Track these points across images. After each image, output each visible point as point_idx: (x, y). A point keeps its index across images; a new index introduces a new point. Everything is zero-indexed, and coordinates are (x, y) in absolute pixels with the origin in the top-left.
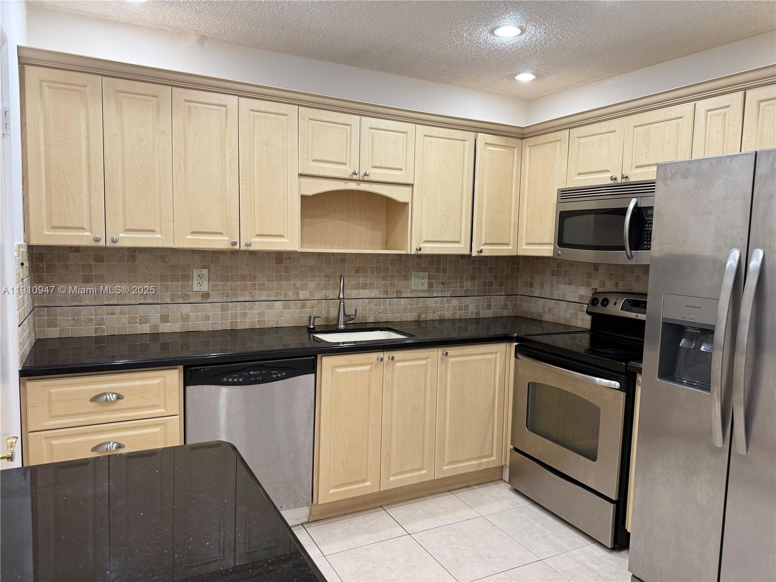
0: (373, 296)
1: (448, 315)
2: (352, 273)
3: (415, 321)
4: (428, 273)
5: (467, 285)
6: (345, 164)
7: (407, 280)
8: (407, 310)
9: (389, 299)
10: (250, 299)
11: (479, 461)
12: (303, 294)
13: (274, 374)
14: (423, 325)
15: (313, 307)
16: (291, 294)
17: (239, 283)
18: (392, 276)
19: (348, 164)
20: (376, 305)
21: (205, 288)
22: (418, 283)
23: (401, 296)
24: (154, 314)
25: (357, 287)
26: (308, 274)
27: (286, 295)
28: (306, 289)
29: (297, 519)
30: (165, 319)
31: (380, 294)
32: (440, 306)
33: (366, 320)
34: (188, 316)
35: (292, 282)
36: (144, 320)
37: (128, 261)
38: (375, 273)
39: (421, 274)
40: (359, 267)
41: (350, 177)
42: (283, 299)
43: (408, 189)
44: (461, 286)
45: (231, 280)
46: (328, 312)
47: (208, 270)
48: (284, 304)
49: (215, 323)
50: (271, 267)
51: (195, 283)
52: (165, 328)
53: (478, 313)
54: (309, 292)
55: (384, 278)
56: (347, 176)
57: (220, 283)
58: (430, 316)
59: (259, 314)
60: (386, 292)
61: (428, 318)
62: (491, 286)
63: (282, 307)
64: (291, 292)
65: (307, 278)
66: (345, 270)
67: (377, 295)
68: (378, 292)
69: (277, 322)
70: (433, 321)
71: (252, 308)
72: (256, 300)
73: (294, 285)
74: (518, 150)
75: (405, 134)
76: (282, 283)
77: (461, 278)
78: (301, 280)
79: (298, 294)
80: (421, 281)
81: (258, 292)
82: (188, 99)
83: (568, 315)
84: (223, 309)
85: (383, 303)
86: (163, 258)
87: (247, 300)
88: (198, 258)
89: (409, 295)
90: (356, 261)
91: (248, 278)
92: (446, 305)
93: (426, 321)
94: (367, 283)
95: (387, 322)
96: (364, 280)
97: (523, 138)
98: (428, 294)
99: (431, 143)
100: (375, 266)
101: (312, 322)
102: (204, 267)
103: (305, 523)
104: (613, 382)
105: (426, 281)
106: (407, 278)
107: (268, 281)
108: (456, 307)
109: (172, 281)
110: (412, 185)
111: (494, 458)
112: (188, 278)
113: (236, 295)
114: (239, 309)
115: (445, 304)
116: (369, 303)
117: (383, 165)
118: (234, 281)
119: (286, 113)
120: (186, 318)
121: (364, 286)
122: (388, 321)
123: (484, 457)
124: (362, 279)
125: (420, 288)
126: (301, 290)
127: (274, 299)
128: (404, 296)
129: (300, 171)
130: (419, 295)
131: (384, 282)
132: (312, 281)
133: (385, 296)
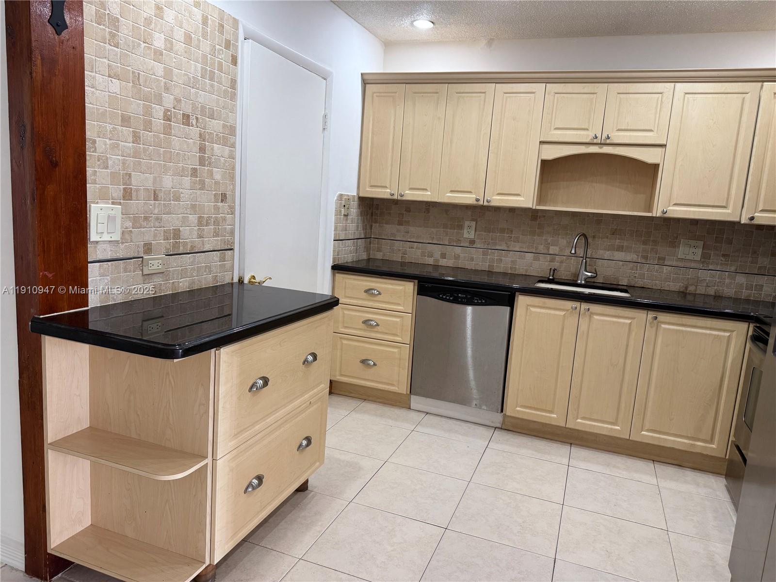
0: (628, 259)
1: (729, 292)
2: (607, 235)
3: (679, 292)
4: (703, 242)
5: (764, 261)
7: (674, 247)
8: (670, 279)
9: (648, 265)
10: (506, 249)
11: (692, 442)
12: (553, 250)
13: (476, 300)
14: (690, 297)
15: (561, 262)
16: (541, 248)
17: (498, 234)
18: (654, 241)
19: (589, 129)
20: (632, 269)
21: (472, 236)
22: (688, 251)
23: (664, 263)
24: (437, 250)
25: (611, 248)
26: (560, 231)
27: (537, 248)
28: (557, 246)
29: (492, 422)
30: (443, 256)
31: (638, 258)
32: (718, 280)
33: (619, 282)
34: (459, 256)
35: (543, 238)
36: (431, 255)
37: (425, 212)
38: (634, 237)
39: (693, 242)
40: (616, 229)
41: (591, 141)
42: (534, 252)
43: (659, 150)
44: (754, 262)
45: (492, 232)
47: (475, 222)
48: (534, 256)
49: (477, 264)
50: (526, 224)
51: (465, 231)
52: (443, 262)
54: (560, 248)
55: (645, 243)
56: (588, 140)
57: (484, 233)
58: (701, 290)
59: (512, 261)
60: (646, 258)
61: (699, 292)
63: (532, 258)
64: (542, 246)
65: (559, 235)
66: (599, 230)
67: (634, 259)
68: (636, 256)
69: (526, 271)
70: (706, 295)
71: (507, 256)
72: (511, 249)
73: (546, 240)
75: (661, 95)
76: (535, 238)
77: (753, 252)
78: (553, 237)
79: (548, 249)
80: (693, 250)
81: (512, 243)
82: (458, 91)
84: (484, 254)
85: (641, 268)
86: (447, 211)
87: (503, 248)
88: (469, 213)
89: (674, 263)
90: (613, 223)
91: (506, 230)
92: (727, 281)
93: (695, 295)
94: (623, 246)
95: (643, 288)
96: (620, 242)
98: (701, 265)
99: (695, 100)
100: (636, 229)
102: (473, 220)
103: (499, 428)
105: (699, 251)
106: (674, 244)
107: (523, 235)
108: (742, 285)
109: (450, 229)
110: (665, 145)
111: (714, 446)
112: (461, 227)
113: (496, 244)
114: (496, 255)
115: (724, 279)
116: (623, 265)
117: (629, 128)
118: (495, 232)
119: (534, 91)
120: (457, 257)
121: (620, 249)
122: (644, 286)
123: (699, 440)
124: (618, 241)
125: (690, 257)
126: (551, 245)
127: (526, 251)
128: (668, 264)
129: (542, 139)
130: (688, 265)
131: (644, 246)
132: (563, 238)
133: (643, 261)
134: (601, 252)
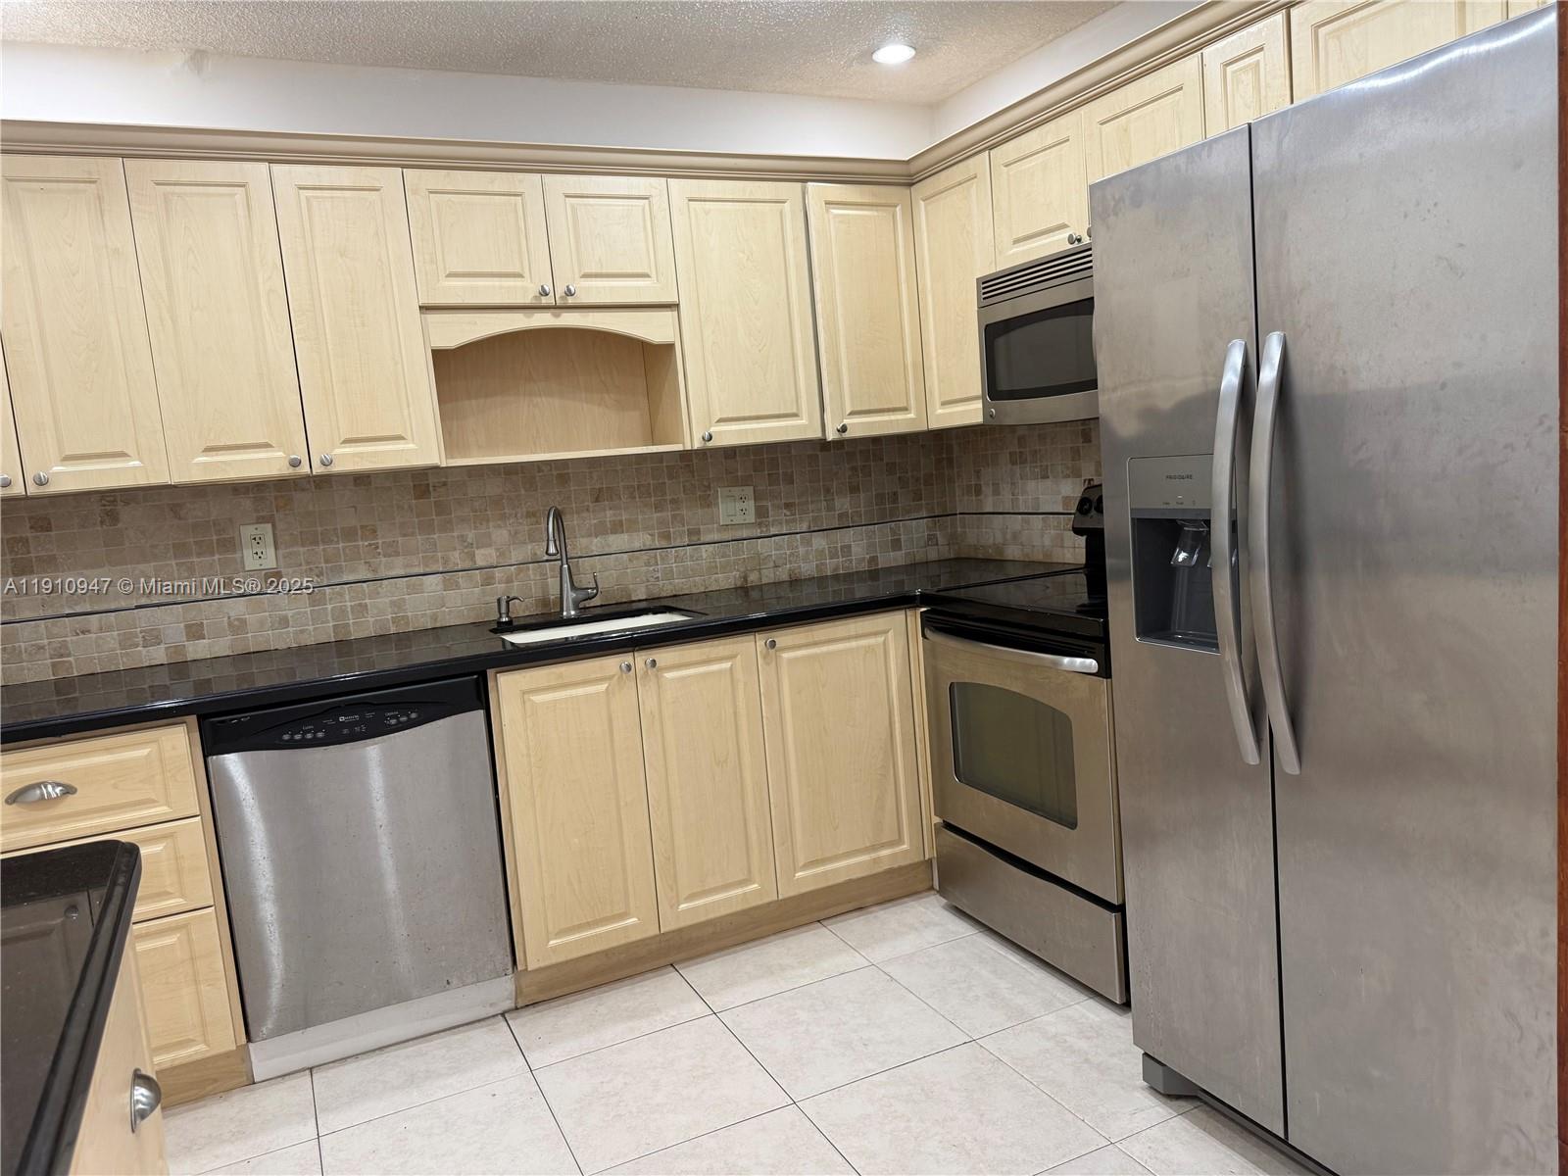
0: (637, 545)
1: (808, 569)
2: (586, 504)
3: (736, 589)
4: (752, 488)
5: (843, 503)
6: (521, 276)
7: (709, 506)
8: (716, 567)
9: (673, 550)
10: (370, 576)
11: (874, 855)
12: (484, 556)
13: (392, 717)
14: (755, 594)
15: (509, 581)
16: (457, 559)
17: (341, 545)
18: (673, 501)
19: (527, 274)
20: (648, 564)
21: (270, 560)
22: (734, 509)
23: (699, 539)
24: (171, 623)
25: (601, 530)
26: (489, 513)
27: (446, 562)
28: (490, 545)
29: (491, 1005)
30: (195, 632)
31: (653, 540)
32: (788, 552)
33: (630, 596)
34: (243, 622)
35: (455, 534)
36: (153, 638)
37: (102, 523)
38: (637, 499)
39: (737, 491)
40: (600, 490)
41: (535, 303)
42: (441, 570)
43: (668, 316)
44: (831, 508)
45: (324, 542)
46: (545, 587)
47: (270, 525)
48: (445, 579)
49: (302, 632)
50: (406, 507)
51: (248, 554)
52: (198, 650)
53: (873, 559)
54: (497, 550)
55: (658, 507)
56: (528, 300)
57: (301, 549)
58: (768, 576)
59: (393, 603)
60: (667, 536)
61: (765, 581)
62: (895, 501)
63: (441, 586)
64: (456, 554)
65: (488, 521)
66: (569, 498)
67: (648, 543)
68: (649, 537)
69: (434, 617)
70: (777, 584)
71: (375, 594)
72: (384, 576)
73: (462, 538)
74: (902, 209)
75: (647, 201)
76: (435, 536)
77: (828, 491)
78: (476, 528)
79: (472, 557)
80: (739, 505)
81: (383, 559)
82: (161, 178)
83: (1047, 542)
84: (315, 599)
85: (662, 559)
86: (175, 509)
87: (365, 578)
88: (247, 503)
89: (716, 537)
90: (591, 477)
91: (359, 532)
92: (801, 550)
93: (760, 587)
94: (621, 521)
95: (675, 596)
96: (614, 515)
97: (911, 185)
98: (759, 531)
99: (707, 213)
100: (636, 483)
101: (503, 610)
102: (261, 520)
103: (509, 1011)
104: (1089, 661)
105: (750, 505)
106: (708, 502)
107: (405, 535)
108: (823, 551)
109: (199, 555)
110: (678, 305)
111: (905, 847)
112: (230, 545)
113: (340, 570)
114: (348, 598)
115: (797, 547)
116: (630, 560)
117: (604, 271)
118: (331, 542)
119: (377, 184)
120: (238, 626)
121: (617, 528)
122: (678, 593)
123: (883, 846)
124: (609, 513)
125: (738, 520)
126: (477, 548)
127: (422, 572)
128: (707, 540)
129: (424, 301)
130: (739, 534)
131: (659, 514)
132: (499, 527)
133: (664, 544)
134: (584, 541)
